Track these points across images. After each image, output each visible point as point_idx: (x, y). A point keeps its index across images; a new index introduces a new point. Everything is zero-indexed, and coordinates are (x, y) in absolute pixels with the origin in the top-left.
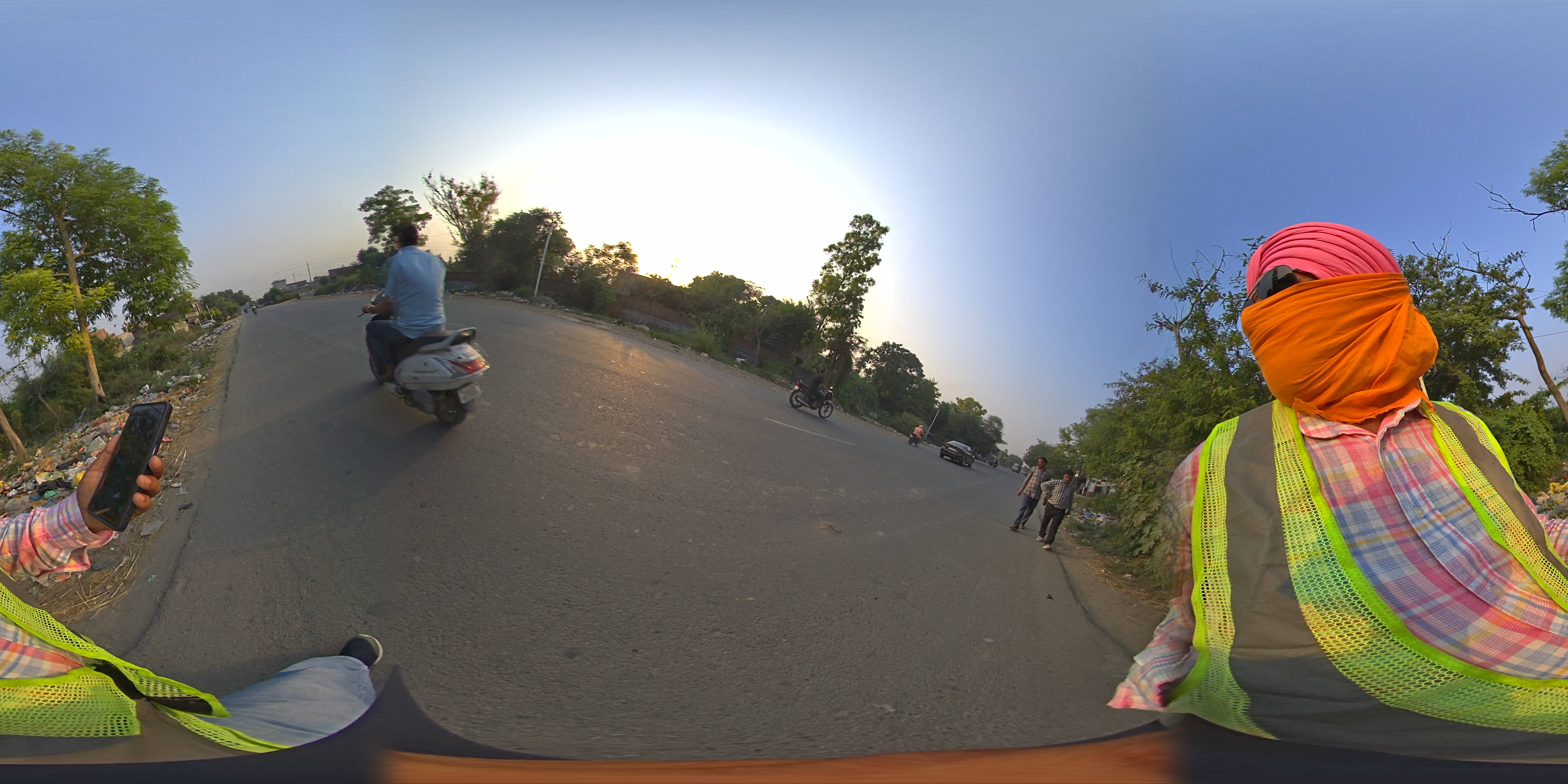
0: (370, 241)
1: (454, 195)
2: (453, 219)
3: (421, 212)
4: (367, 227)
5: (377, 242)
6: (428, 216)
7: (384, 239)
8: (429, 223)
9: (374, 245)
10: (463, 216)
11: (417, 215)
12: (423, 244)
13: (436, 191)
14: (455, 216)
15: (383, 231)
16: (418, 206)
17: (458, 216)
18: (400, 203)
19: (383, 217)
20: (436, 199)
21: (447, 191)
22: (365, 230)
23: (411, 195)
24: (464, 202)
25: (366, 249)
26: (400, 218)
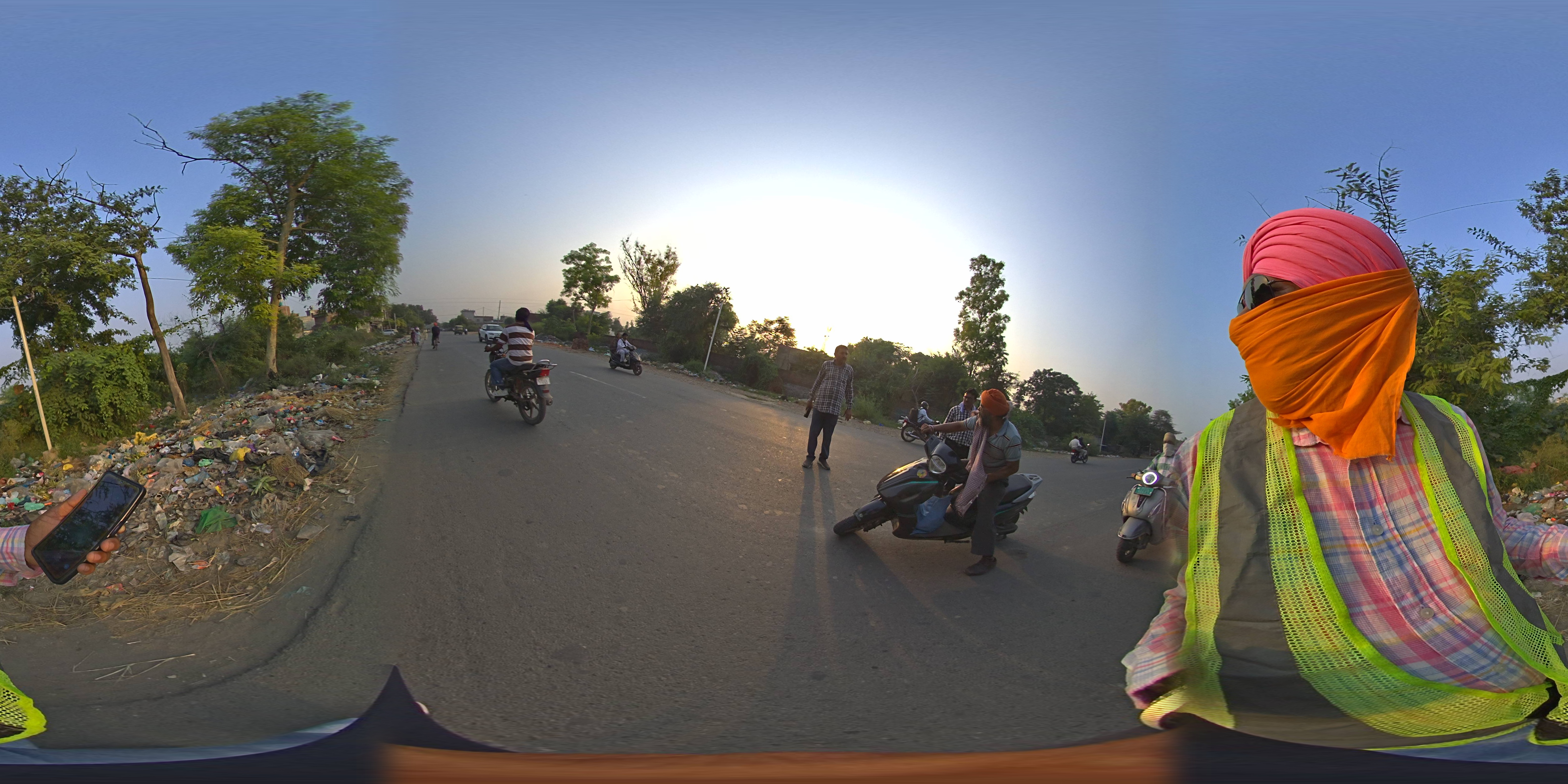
0: (563, 293)
1: (643, 261)
2: (637, 286)
3: (612, 274)
4: (563, 279)
5: (568, 296)
6: (616, 279)
7: (575, 295)
8: (616, 286)
9: (564, 298)
10: (646, 284)
11: (607, 276)
12: (605, 306)
13: (629, 255)
14: (639, 283)
15: (576, 287)
16: (610, 267)
17: (642, 283)
18: (597, 262)
19: (579, 272)
20: (627, 263)
21: (637, 257)
22: (560, 281)
23: (607, 255)
24: (649, 270)
25: (556, 300)
26: (593, 277)
